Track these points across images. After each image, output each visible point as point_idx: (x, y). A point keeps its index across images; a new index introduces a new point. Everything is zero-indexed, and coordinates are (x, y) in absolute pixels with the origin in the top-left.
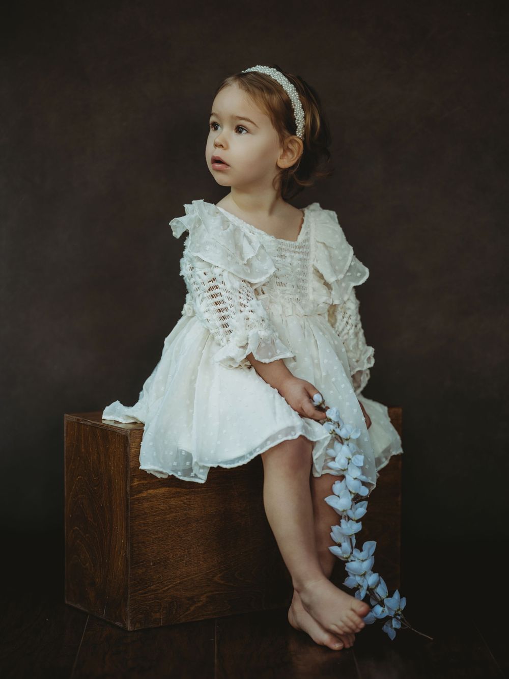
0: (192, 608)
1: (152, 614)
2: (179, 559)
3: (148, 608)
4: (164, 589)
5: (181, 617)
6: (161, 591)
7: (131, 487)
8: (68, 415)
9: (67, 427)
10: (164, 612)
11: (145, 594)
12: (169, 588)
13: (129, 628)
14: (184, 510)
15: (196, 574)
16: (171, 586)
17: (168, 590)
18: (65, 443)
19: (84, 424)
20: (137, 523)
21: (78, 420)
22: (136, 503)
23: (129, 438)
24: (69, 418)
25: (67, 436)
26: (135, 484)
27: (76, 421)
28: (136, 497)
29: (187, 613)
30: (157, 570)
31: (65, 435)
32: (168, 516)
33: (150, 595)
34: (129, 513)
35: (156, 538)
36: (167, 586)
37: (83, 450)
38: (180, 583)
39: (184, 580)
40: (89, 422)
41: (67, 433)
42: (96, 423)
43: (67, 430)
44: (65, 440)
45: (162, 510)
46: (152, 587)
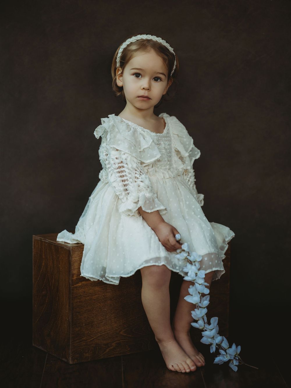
0: (108, 350)
1: (84, 354)
2: (100, 322)
3: (82, 350)
4: (91, 339)
5: (101, 355)
6: (89, 340)
7: (72, 280)
8: (35, 236)
9: (34, 242)
10: (91, 352)
11: (80, 342)
12: (94, 339)
13: (71, 362)
14: (103, 293)
15: (110, 330)
16: (95, 337)
17: (93, 340)
18: (33, 252)
19: (44, 242)
20: (75, 301)
21: (41, 239)
22: (75, 289)
23: (71, 252)
24: (35, 237)
25: (34, 248)
26: (75, 278)
27: (40, 239)
28: (75, 286)
29: (104, 353)
30: (87, 329)
31: (33, 247)
32: (93, 297)
33: (83, 343)
34: (71, 295)
35: (86, 310)
36: (93, 338)
37: (44, 257)
38: (100, 336)
39: (103, 334)
40: (48, 241)
41: (34, 247)
42: (51, 241)
43: (34, 244)
44: (33, 250)
45: (90, 293)
46: (84, 338)
